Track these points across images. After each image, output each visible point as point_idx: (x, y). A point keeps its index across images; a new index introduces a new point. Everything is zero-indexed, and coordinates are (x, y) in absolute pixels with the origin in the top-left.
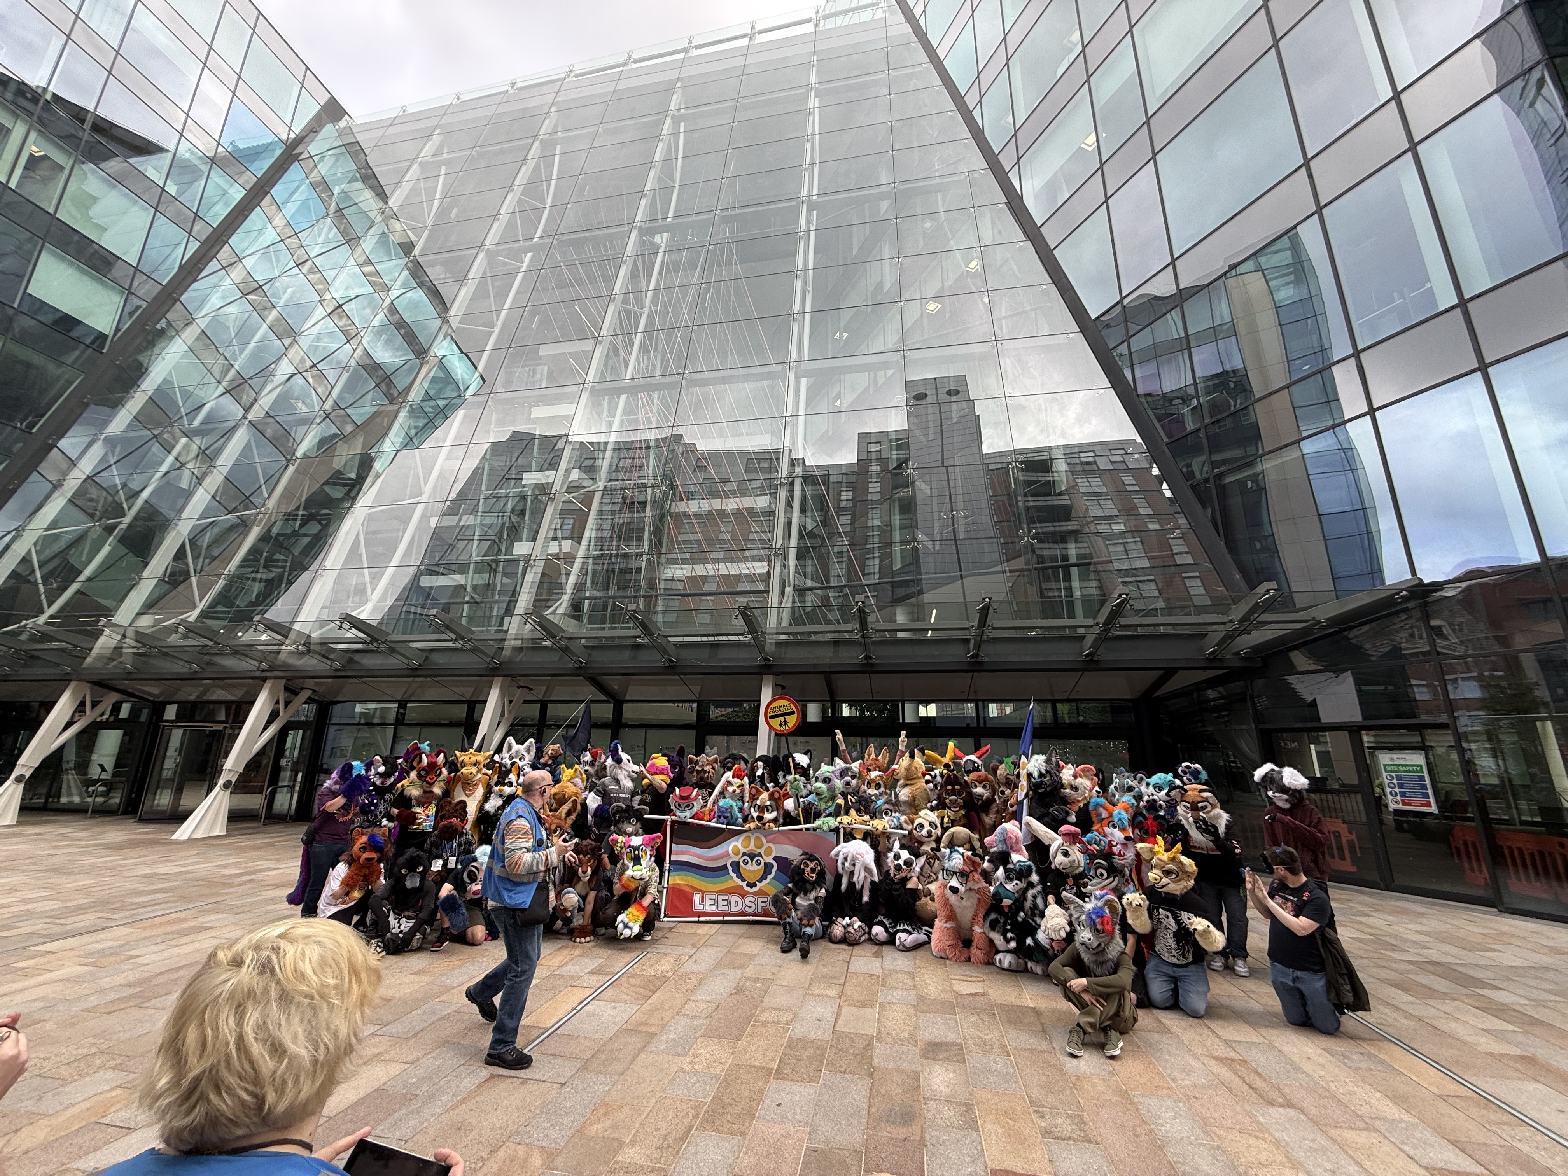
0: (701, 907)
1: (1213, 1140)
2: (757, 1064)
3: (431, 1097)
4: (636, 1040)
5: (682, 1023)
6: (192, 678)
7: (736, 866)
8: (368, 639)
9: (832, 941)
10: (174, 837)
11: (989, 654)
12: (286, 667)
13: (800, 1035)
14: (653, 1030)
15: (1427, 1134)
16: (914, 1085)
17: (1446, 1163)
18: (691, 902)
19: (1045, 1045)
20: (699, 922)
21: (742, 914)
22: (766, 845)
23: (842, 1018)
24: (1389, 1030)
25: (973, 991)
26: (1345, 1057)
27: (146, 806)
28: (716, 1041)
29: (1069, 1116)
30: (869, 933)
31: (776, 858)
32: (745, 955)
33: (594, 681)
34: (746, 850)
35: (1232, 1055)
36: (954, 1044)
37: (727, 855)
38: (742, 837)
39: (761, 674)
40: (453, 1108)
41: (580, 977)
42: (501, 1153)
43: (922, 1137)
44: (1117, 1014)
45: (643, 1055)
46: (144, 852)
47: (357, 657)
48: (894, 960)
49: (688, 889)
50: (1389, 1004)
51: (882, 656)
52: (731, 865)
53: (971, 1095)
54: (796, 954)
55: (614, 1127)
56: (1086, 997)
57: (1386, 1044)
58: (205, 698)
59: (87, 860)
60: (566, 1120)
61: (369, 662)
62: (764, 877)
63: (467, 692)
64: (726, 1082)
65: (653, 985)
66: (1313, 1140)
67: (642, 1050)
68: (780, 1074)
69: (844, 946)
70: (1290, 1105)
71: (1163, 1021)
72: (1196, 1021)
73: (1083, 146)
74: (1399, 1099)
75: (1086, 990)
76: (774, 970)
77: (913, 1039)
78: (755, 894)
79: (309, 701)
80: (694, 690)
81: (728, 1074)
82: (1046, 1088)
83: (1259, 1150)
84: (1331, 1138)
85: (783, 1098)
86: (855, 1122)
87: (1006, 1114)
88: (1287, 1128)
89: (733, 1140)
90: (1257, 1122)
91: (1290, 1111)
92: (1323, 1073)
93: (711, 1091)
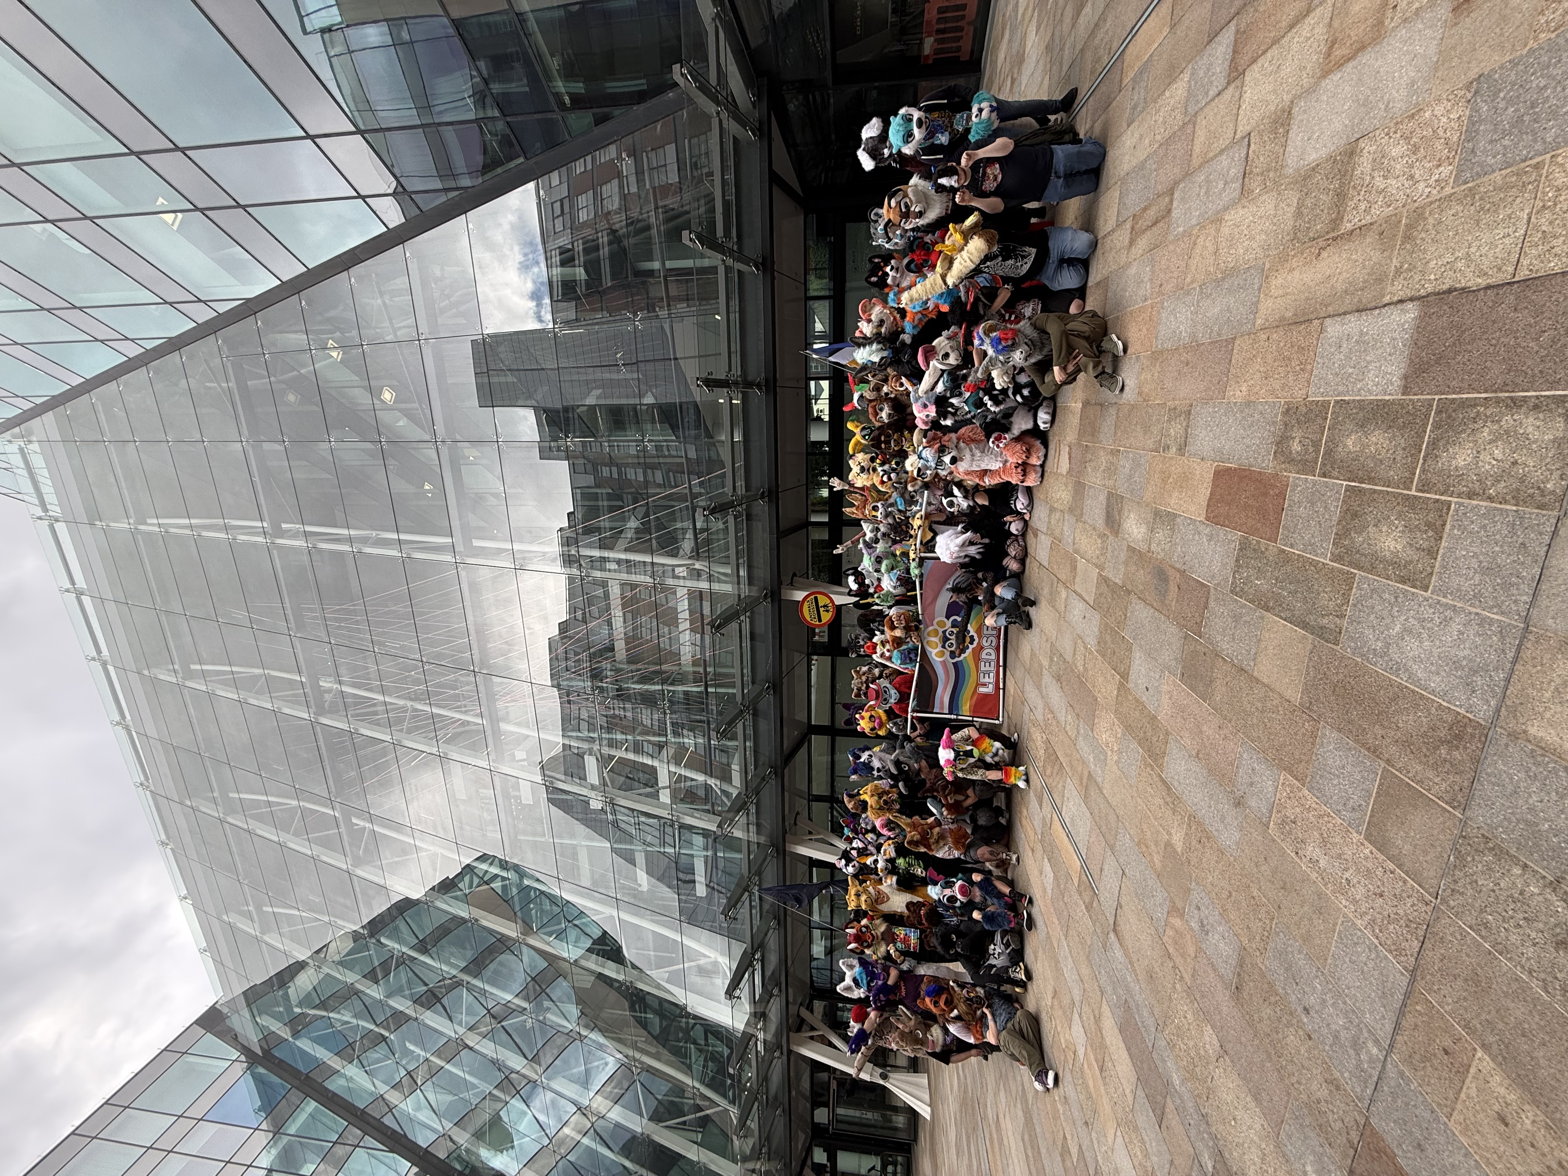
0: (991, 686)
1: (1194, 289)
2: (1115, 693)
3: (1128, 989)
4: (1093, 792)
5: (1081, 743)
6: (789, 1113)
7: (954, 654)
8: (751, 969)
9: (1023, 572)
10: (928, 1118)
11: (757, 372)
12: (778, 1034)
13: (1096, 642)
14: (1086, 774)
15: (1202, 63)
16: (1137, 555)
17: (1225, 59)
18: (986, 696)
19: (1113, 411)
20: (1004, 689)
21: (998, 649)
22: (936, 626)
23: (1084, 594)
24: (1115, 45)
25: (1067, 456)
26: (1134, 108)
27: (903, 1136)
28: (1096, 721)
29: (1169, 421)
30: (1016, 536)
31: (948, 617)
32: (1031, 659)
33: (788, 758)
34: (940, 645)
35: (1128, 225)
36: (1108, 499)
37: (944, 663)
38: (928, 649)
39: (780, 600)
40: (1136, 975)
41: (1044, 819)
42: (1171, 950)
43: (1178, 570)
44: (1087, 339)
45: (1105, 792)
46: (939, 1146)
47: (768, 973)
48: (1040, 518)
49: (975, 698)
50: (1093, 31)
51: (761, 478)
52: (953, 658)
53: (1147, 505)
54: (1032, 611)
55: (1156, 844)
56: (1071, 368)
57: (1127, 56)
58: (808, 1094)
60: (1150, 882)
61: (773, 960)
63: (803, 868)
64: (1128, 728)
65: (1052, 757)
66: (1200, 187)
67: (1100, 790)
68: (1125, 676)
69: (1028, 561)
70: (1171, 192)
71: (1098, 279)
72: (1099, 246)
73: (175, 228)
74: (1172, 75)
75: (1064, 369)
76: (1044, 638)
77: (1102, 536)
78: (980, 637)
79: (810, 1008)
80: (799, 658)
81: (1122, 723)
82: (1146, 430)
83: (1205, 247)
84: (1200, 167)
85: (1142, 682)
86: (1163, 626)
87: (1164, 481)
88: (1189, 208)
89: (1172, 744)
90: (1183, 236)
91: (1176, 196)
92: (1147, 141)
93: (1134, 745)
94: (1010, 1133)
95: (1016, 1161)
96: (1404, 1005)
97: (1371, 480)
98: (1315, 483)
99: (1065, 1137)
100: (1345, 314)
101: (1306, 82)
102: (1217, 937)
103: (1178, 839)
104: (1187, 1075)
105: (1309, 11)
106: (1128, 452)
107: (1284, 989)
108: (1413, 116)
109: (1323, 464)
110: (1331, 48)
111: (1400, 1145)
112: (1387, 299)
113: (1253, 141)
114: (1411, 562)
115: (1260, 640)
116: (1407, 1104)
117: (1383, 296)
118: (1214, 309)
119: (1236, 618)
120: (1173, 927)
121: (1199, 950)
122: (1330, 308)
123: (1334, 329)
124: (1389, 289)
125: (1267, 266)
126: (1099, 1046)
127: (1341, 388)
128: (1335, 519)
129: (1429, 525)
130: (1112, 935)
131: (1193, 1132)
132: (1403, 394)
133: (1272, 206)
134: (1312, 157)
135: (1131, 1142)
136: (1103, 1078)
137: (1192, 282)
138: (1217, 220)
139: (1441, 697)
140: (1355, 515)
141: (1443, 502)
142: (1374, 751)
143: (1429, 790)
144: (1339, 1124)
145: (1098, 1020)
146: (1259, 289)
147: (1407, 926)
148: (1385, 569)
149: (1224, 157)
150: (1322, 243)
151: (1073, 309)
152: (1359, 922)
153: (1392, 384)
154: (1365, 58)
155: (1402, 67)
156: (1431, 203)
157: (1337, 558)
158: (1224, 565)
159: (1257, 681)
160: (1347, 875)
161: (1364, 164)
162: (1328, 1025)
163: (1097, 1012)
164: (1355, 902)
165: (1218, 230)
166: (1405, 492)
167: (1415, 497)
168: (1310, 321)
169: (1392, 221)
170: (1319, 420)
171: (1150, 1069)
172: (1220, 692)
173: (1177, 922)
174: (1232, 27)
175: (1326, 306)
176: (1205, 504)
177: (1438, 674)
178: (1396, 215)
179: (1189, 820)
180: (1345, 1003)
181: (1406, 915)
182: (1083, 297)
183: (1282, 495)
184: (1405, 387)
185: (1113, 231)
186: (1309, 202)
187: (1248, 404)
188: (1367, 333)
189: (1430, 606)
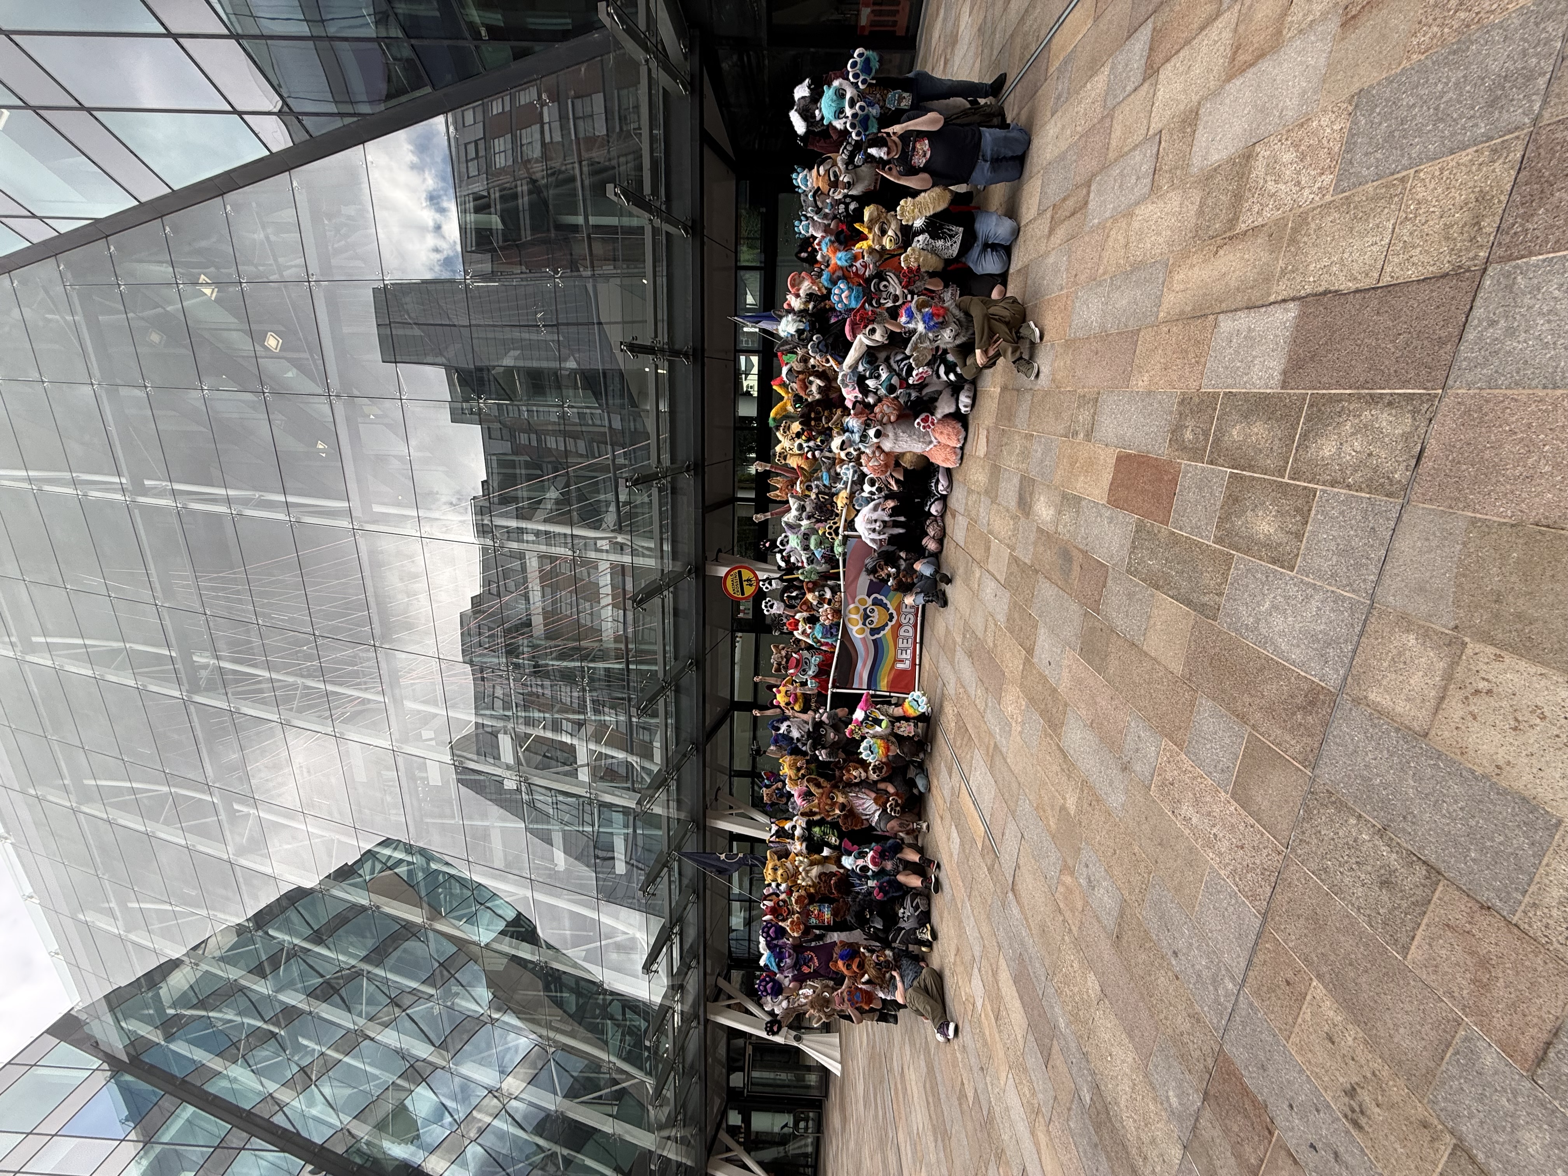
0: (908, 662)
1: (1105, 280)
2: (1021, 667)
3: (1022, 943)
4: (998, 762)
5: (989, 716)
6: (705, 1080)
7: (874, 631)
8: (669, 943)
9: (941, 551)
10: (839, 1074)
11: (684, 341)
12: (695, 1005)
13: (1005, 619)
14: (992, 745)
15: (1121, 58)
16: (1045, 536)
17: (1142, 56)
18: (903, 671)
19: (1028, 396)
20: (920, 665)
21: (915, 626)
22: (857, 604)
23: (996, 574)
24: (1043, 33)
25: (985, 440)
26: (1059, 98)
27: (815, 1092)
28: (1003, 694)
29: (1079, 407)
30: (936, 517)
31: (869, 595)
32: (946, 636)
33: (710, 734)
34: (861, 622)
35: (1049, 214)
36: (1021, 482)
37: (864, 640)
38: (850, 626)
39: (704, 576)
40: (1031, 930)
41: (953, 788)
42: (1062, 905)
43: (1081, 551)
44: (1007, 324)
45: (1009, 761)
46: (848, 1099)
47: (686, 946)
48: (957, 500)
49: (893, 673)
50: (1023, 17)
51: (687, 452)
52: (872, 635)
53: (1056, 488)
54: (948, 589)
55: (1053, 808)
56: (991, 353)
57: (1054, 46)
58: (724, 1060)
59: (852, 1145)
60: (1045, 844)
61: (692, 933)
62: (885, 606)
63: (724, 842)
64: (1032, 701)
65: (962, 728)
66: (1115, 180)
67: (1005, 759)
68: (1030, 651)
69: (945, 542)
70: (1088, 184)
74: (1093, 68)
75: (985, 352)
76: (958, 616)
77: (1014, 518)
78: (899, 614)
79: (728, 978)
80: (723, 635)
81: (1026, 696)
82: (1058, 416)
83: (1116, 240)
84: (1116, 160)
85: (1046, 657)
86: (1066, 605)
87: (1072, 465)
88: (1105, 201)
89: (1070, 714)
90: (1098, 227)
91: (1093, 188)
92: (1069, 132)
93: (1036, 716)
94: (913, 1083)
95: (918, 1107)
96: (1256, 944)
97: (1251, 468)
98: (1203, 470)
99: (963, 1084)
100: (1236, 310)
101: (1212, 85)
102: (1102, 891)
103: (1071, 804)
104: (1072, 1018)
105: (1218, 14)
106: (1040, 437)
107: (1157, 935)
108: (1302, 125)
109: (1211, 452)
110: (1235, 53)
111: (1246, 1067)
112: (1272, 298)
113: (1163, 138)
114: (1281, 544)
115: (1150, 617)
116: (1254, 1031)
117: (1269, 295)
118: (1122, 301)
119: (1130, 596)
120: (1064, 884)
121: (1086, 903)
122: (1224, 305)
123: (1226, 324)
124: (1275, 288)
125: (1171, 262)
126: (995, 997)
127: (1230, 381)
128: (1219, 504)
129: (1297, 510)
130: (1010, 894)
131: (1075, 1070)
132: (1282, 388)
133: (1177, 203)
134: (1216, 157)
135: (1021, 1083)
136: (998, 1026)
137: (1104, 274)
138: (1129, 214)
139: (1299, 667)
140: (1236, 500)
141: (1310, 489)
142: (1243, 718)
143: (1285, 752)
144: (1198, 1053)
145: (995, 974)
146: (1163, 283)
147: (1262, 874)
148: (1259, 550)
149: (1137, 152)
150: (1219, 241)
151: (995, 295)
152: (1222, 872)
153: (1273, 379)
154: (1265, 65)
155: (1295, 77)
156: (1314, 209)
157: (1219, 540)
158: (1122, 546)
159: (1146, 654)
160: (1215, 830)
161: (1259, 168)
162: (1193, 966)
163: (994, 966)
164: (1220, 854)
165: (1129, 224)
166: (1279, 479)
167: (1287, 484)
168: (1206, 316)
169: (1281, 224)
170: (1210, 411)
171: (1039, 1015)
172: (1113, 665)
173: (1068, 880)
174: (1150, 25)
175: (1221, 302)
176: (1107, 488)
177: (1299, 646)
178: (1283, 218)
179: (1082, 785)
180: (1208, 945)
181: (1262, 864)
182: (1005, 284)
183: (1174, 481)
184: (1284, 382)
185: (1035, 219)
186: (1210, 202)
187: (1149, 393)
188: (1254, 330)
189: (1295, 585)
